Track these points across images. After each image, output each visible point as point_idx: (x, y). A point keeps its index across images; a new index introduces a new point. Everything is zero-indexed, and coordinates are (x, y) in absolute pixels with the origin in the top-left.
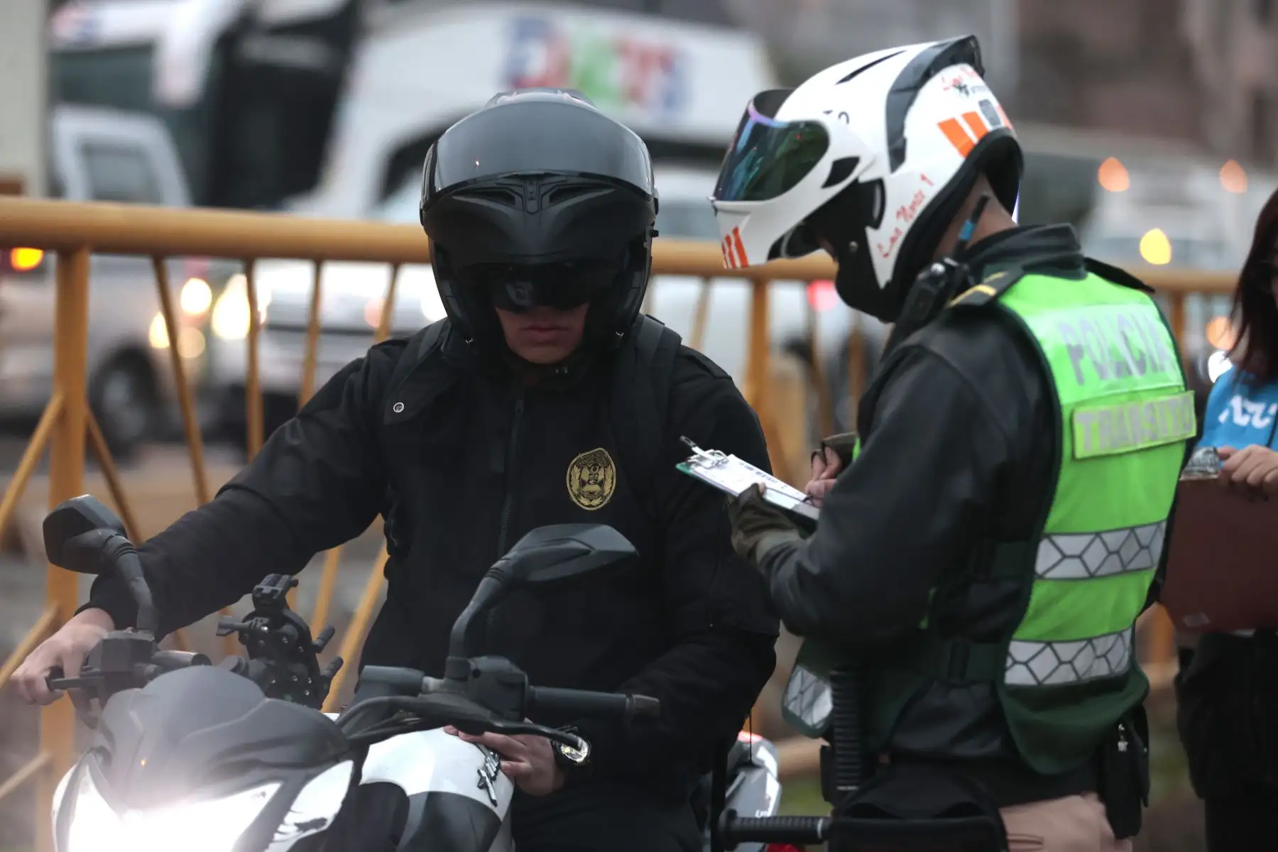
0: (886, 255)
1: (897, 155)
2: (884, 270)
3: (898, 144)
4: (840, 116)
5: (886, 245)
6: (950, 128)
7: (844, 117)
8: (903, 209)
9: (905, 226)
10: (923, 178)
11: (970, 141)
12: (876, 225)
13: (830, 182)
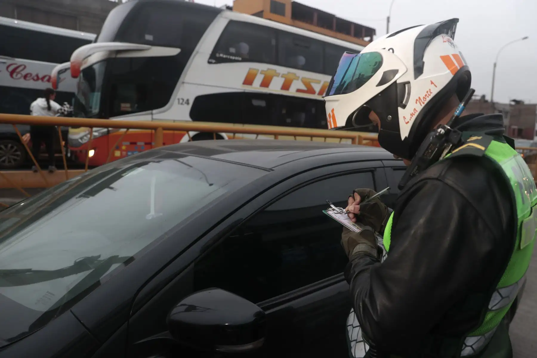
0: (407, 123)
1: (419, 70)
2: (405, 131)
3: (419, 64)
4: (389, 50)
5: (408, 117)
6: (446, 59)
7: (391, 51)
8: (419, 98)
9: (419, 108)
10: (432, 83)
11: (457, 67)
12: (404, 107)
13: (381, 83)
